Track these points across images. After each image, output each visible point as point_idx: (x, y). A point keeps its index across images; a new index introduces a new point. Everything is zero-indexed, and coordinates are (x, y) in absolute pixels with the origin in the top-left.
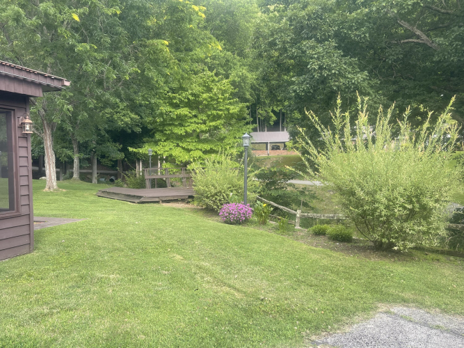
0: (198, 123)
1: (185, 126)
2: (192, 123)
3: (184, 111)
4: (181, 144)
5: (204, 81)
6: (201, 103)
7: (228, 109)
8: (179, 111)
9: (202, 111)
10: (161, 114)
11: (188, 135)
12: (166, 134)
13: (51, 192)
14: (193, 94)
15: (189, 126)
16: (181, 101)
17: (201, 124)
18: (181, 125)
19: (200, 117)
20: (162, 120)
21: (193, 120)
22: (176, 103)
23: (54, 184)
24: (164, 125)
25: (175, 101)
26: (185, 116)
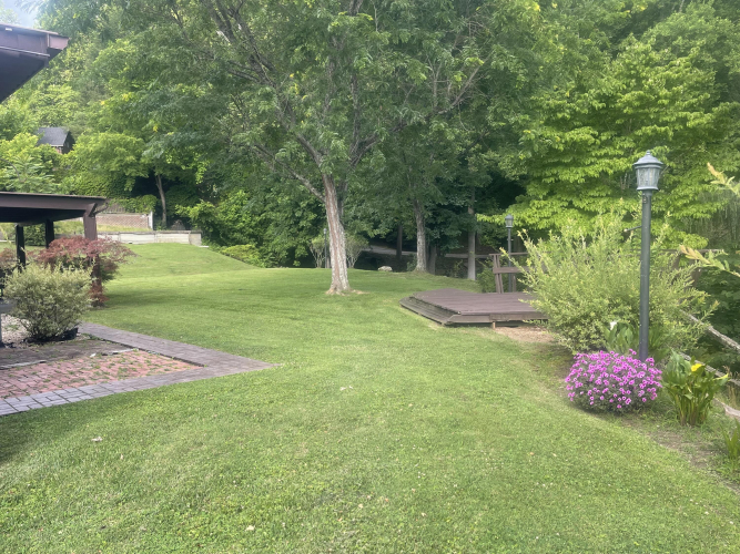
0: (611, 157)
1: (584, 165)
2: (598, 158)
3: (583, 134)
4: (577, 203)
5: (627, 66)
6: (618, 113)
7: (684, 120)
8: (569, 135)
9: (621, 131)
10: (529, 143)
11: (591, 182)
12: (546, 184)
13: (335, 296)
14: (600, 97)
15: (592, 163)
16: (575, 114)
17: (619, 157)
18: (576, 164)
19: (619, 142)
20: (530, 154)
21: (603, 152)
22: (564, 119)
23: (344, 281)
24: (544, 167)
25: (560, 115)
26: (585, 142)
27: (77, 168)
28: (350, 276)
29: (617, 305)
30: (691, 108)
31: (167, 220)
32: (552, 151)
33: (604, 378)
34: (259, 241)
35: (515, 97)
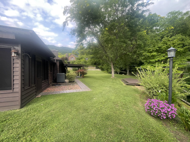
0: (160, 57)
2: (158, 57)
4: (153, 65)
6: (162, 50)
8: (152, 54)
9: (162, 53)
10: (144, 55)
11: (156, 62)
12: (147, 62)
14: (158, 47)
15: (156, 58)
16: (153, 50)
17: (162, 57)
18: (153, 59)
19: (162, 55)
20: (144, 57)
21: (159, 56)
22: (151, 51)
23: (114, 76)
24: (147, 59)
25: (150, 51)
26: (155, 55)
27: (88, 62)
28: (114, 75)
29: (161, 86)
30: (178, 48)
31: (97, 68)
32: (148, 57)
33: (156, 108)
34: (107, 70)
35: (142, 49)
